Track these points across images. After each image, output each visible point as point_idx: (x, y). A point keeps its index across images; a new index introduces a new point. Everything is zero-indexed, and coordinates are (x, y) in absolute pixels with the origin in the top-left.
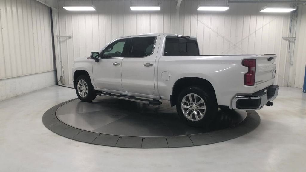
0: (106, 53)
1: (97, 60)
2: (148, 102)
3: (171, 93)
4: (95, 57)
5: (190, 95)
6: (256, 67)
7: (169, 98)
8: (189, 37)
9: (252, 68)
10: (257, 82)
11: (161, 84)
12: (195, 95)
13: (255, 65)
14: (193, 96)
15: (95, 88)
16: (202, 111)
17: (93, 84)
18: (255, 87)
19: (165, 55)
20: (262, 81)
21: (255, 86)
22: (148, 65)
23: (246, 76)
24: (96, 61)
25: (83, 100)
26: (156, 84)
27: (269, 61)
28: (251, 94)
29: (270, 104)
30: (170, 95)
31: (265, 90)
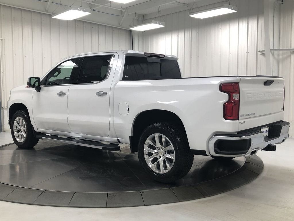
0: (52, 79)
1: (38, 89)
2: (100, 148)
3: (130, 133)
4: (33, 84)
5: (156, 136)
6: (239, 93)
7: (128, 140)
8: (164, 55)
9: (234, 95)
10: (243, 115)
11: (118, 121)
12: (163, 136)
13: (238, 91)
14: (160, 138)
15: (36, 129)
16: (170, 160)
17: (33, 123)
18: (241, 123)
19: (124, 79)
20: (254, 114)
21: (240, 121)
22: (101, 94)
23: (225, 106)
24: (37, 91)
25: (21, 146)
26: (111, 122)
27: (266, 87)
28: (235, 132)
29: (271, 148)
30: (130, 136)
31: (262, 128)
